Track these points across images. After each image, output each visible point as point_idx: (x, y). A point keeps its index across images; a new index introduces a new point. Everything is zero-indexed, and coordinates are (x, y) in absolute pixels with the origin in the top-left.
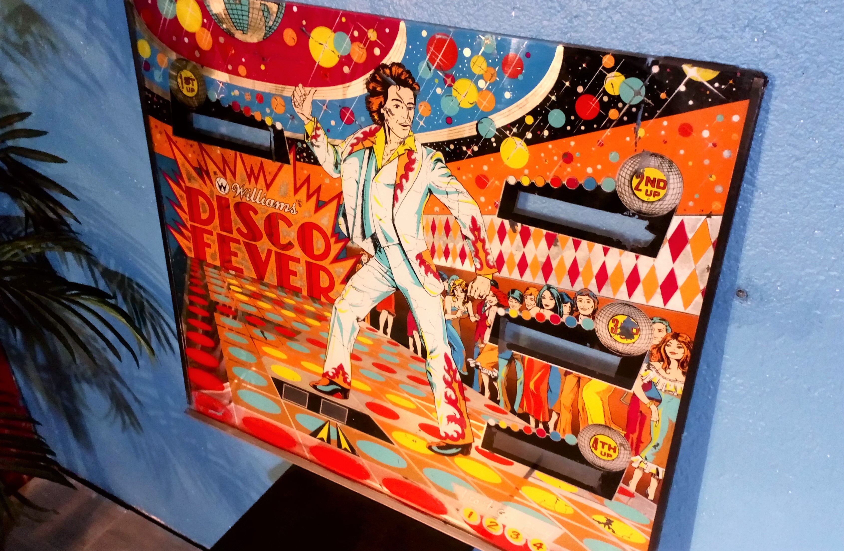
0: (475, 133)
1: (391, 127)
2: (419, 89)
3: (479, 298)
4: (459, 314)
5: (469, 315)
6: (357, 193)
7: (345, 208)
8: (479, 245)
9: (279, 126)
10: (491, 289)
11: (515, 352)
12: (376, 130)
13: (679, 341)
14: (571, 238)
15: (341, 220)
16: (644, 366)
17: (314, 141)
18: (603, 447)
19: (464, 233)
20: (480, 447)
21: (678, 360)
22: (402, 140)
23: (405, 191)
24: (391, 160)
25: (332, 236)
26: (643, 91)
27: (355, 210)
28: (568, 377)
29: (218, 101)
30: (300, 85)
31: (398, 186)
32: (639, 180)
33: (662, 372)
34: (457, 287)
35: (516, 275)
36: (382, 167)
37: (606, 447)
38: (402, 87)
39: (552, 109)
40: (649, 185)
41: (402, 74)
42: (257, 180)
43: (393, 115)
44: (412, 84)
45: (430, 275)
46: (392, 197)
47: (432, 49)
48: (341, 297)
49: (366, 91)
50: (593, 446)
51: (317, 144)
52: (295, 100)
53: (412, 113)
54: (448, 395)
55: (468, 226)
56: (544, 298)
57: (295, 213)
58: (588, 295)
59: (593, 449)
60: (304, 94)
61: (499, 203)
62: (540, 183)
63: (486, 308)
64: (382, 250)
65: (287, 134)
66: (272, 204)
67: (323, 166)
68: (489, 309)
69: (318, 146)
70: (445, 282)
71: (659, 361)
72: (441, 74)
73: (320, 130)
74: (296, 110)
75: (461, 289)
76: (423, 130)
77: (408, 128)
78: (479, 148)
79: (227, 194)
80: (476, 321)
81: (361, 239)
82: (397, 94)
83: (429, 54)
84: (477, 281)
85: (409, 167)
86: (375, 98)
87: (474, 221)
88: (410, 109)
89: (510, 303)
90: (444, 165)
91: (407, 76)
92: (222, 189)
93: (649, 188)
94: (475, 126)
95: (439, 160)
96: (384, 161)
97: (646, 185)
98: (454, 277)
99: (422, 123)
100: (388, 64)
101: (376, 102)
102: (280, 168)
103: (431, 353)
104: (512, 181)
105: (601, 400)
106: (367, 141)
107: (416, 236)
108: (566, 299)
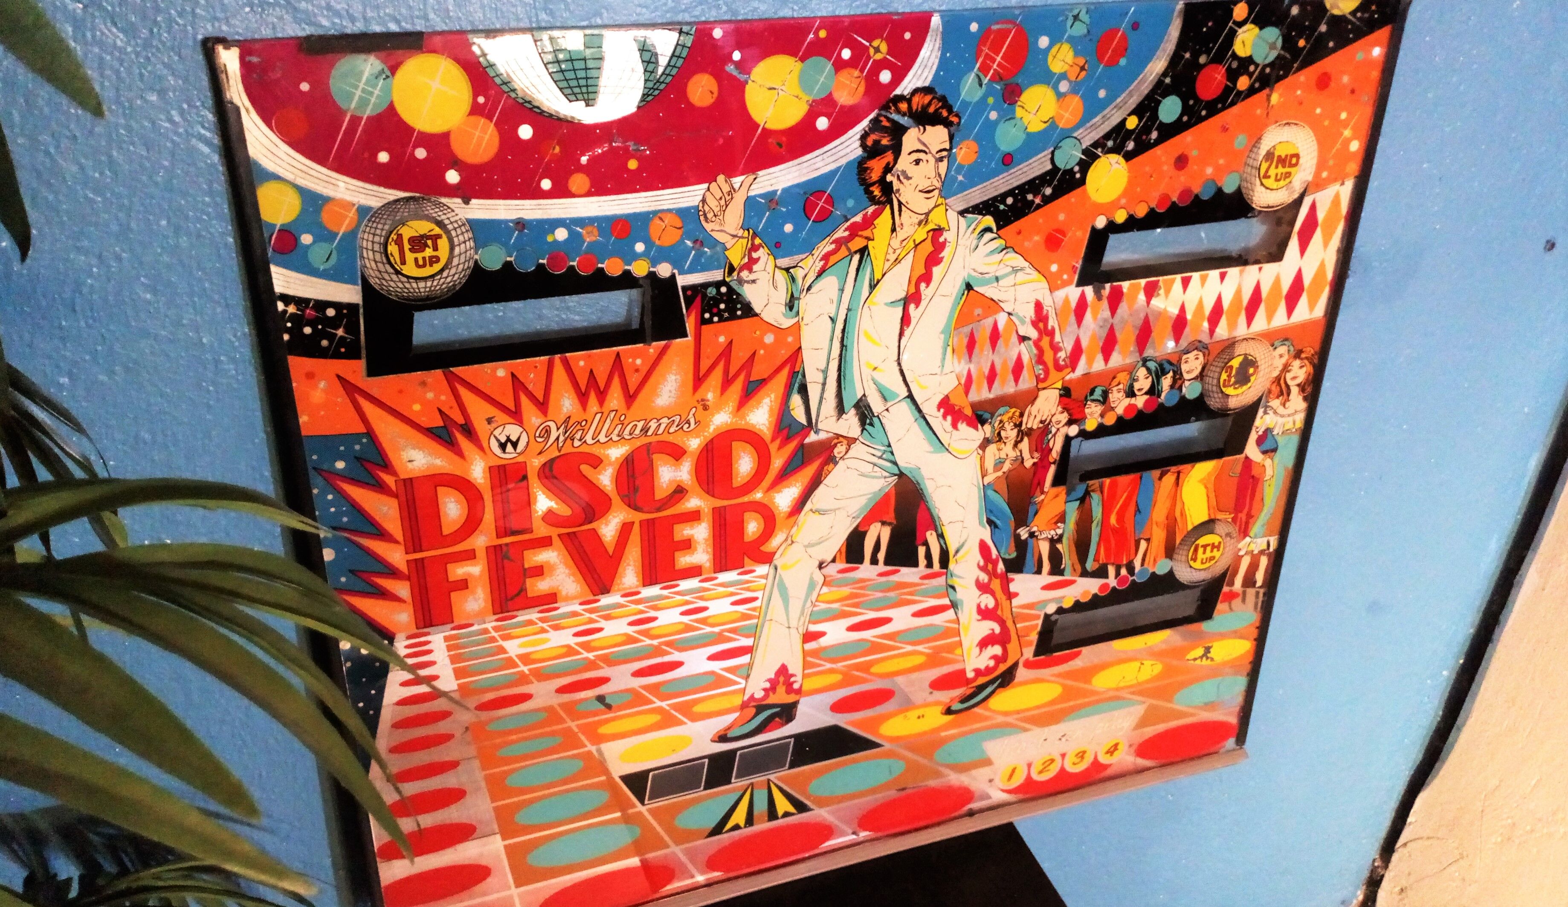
0: (1049, 167)
1: (903, 201)
2: (959, 124)
3: (1041, 425)
4: (1007, 467)
5: (1023, 459)
6: (832, 340)
7: (804, 376)
8: (1045, 342)
9: (664, 270)
10: (1060, 403)
11: (1091, 482)
12: (877, 214)
13: (1302, 359)
14: (1178, 278)
15: (796, 400)
16: (1261, 411)
17: (745, 274)
18: (1204, 553)
19: (1021, 333)
20: (1031, 658)
21: (1298, 385)
22: (923, 217)
23: (923, 303)
24: (901, 257)
25: (773, 439)
26: (1279, 43)
27: (825, 372)
28: (1165, 479)
29: (508, 265)
30: (721, 178)
31: (913, 298)
32: (1268, 163)
33: (1281, 410)
34: (1006, 425)
35: (1099, 365)
36: (883, 275)
37: (1209, 549)
38: (928, 128)
39: (1164, 98)
40: (1280, 166)
41: (930, 104)
42: (602, 396)
43: (908, 178)
44: (947, 118)
45: (962, 426)
46: (899, 321)
47: (986, 50)
48: (789, 542)
49: (859, 152)
50: (1192, 559)
51: (752, 277)
52: (706, 208)
53: (943, 166)
54: (983, 606)
55: (1028, 320)
56: (1137, 380)
57: (693, 426)
58: (1196, 349)
59: (1192, 563)
60: (729, 193)
61: (1079, 265)
62: (1141, 212)
63: (1050, 436)
64: (875, 420)
65: (683, 281)
66: (637, 431)
67: (762, 316)
68: (1054, 435)
69: (754, 281)
70: (987, 427)
71: (1278, 397)
72: (999, 87)
73: (761, 249)
74: (708, 227)
75: (1012, 424)
76: (963, 187)
77: (936, 192)
78: (1053, 189)
79: (520, 454)
80: (1034, 464)
81: (835, 418)
82: (919, 140)
83: (980, 60)
84: (1038, 402)
85: (933, 260)
86: (878, 158)
87: (1039, 306)
88: (941, 159)
89: (1087, 411)
90: (995, 235)
91: (940, 104)
92: (509, 447)
93: (1281, 170)
94: (1050, 156)
95: (988, 230)
96: (888, 264)
97: (1277, 167)
98: (1001, 410)
99: (960, 178)
100: (906, 93)
101: (876, 166)
102: (663, 351)
103: (957, 552)
104: (1101, 223)
105: (1206, 487)
106: (857, 238)
107: (938, 371)
108: (1167, 366)
